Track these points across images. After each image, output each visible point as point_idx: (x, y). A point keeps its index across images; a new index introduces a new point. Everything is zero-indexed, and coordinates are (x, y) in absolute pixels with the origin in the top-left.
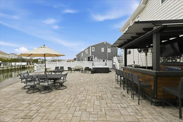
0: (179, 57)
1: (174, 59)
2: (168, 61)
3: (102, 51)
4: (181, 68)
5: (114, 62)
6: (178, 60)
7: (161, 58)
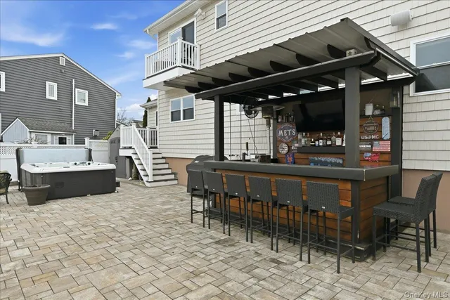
0: (339, 133)
1: (330, 140)
2: (317, 143)
3: (48, 97)
4: (343, 160)
5: (122, 145)
6: (338, 142)
7: (299, 136)
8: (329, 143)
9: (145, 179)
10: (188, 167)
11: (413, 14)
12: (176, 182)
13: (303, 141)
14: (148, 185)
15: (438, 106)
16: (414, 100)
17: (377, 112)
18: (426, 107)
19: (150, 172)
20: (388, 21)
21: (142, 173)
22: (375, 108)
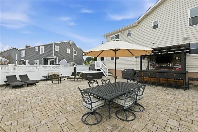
2: (162, 66)
3: (68, 53)
5: (96, 66)
6: (169, 66)
7: (157, 64)
8: (166, 66)
9: (105, 75)
10: (122, 72)
11: (189, 36)
12: (112, 76)
13: (158, 65)
14: (106, 76)
15: (195, 58)
16: (189, 56)
17: (179, 59)
18: (192, 58)
19: (107, 73)
20: (182, 38)
21: (104, 74)
22: (179, 58)
